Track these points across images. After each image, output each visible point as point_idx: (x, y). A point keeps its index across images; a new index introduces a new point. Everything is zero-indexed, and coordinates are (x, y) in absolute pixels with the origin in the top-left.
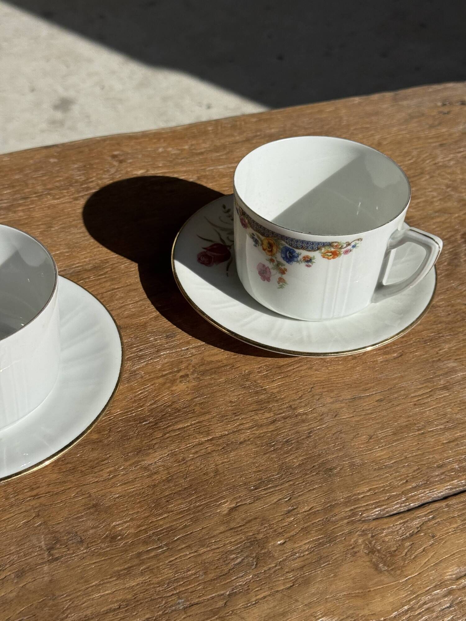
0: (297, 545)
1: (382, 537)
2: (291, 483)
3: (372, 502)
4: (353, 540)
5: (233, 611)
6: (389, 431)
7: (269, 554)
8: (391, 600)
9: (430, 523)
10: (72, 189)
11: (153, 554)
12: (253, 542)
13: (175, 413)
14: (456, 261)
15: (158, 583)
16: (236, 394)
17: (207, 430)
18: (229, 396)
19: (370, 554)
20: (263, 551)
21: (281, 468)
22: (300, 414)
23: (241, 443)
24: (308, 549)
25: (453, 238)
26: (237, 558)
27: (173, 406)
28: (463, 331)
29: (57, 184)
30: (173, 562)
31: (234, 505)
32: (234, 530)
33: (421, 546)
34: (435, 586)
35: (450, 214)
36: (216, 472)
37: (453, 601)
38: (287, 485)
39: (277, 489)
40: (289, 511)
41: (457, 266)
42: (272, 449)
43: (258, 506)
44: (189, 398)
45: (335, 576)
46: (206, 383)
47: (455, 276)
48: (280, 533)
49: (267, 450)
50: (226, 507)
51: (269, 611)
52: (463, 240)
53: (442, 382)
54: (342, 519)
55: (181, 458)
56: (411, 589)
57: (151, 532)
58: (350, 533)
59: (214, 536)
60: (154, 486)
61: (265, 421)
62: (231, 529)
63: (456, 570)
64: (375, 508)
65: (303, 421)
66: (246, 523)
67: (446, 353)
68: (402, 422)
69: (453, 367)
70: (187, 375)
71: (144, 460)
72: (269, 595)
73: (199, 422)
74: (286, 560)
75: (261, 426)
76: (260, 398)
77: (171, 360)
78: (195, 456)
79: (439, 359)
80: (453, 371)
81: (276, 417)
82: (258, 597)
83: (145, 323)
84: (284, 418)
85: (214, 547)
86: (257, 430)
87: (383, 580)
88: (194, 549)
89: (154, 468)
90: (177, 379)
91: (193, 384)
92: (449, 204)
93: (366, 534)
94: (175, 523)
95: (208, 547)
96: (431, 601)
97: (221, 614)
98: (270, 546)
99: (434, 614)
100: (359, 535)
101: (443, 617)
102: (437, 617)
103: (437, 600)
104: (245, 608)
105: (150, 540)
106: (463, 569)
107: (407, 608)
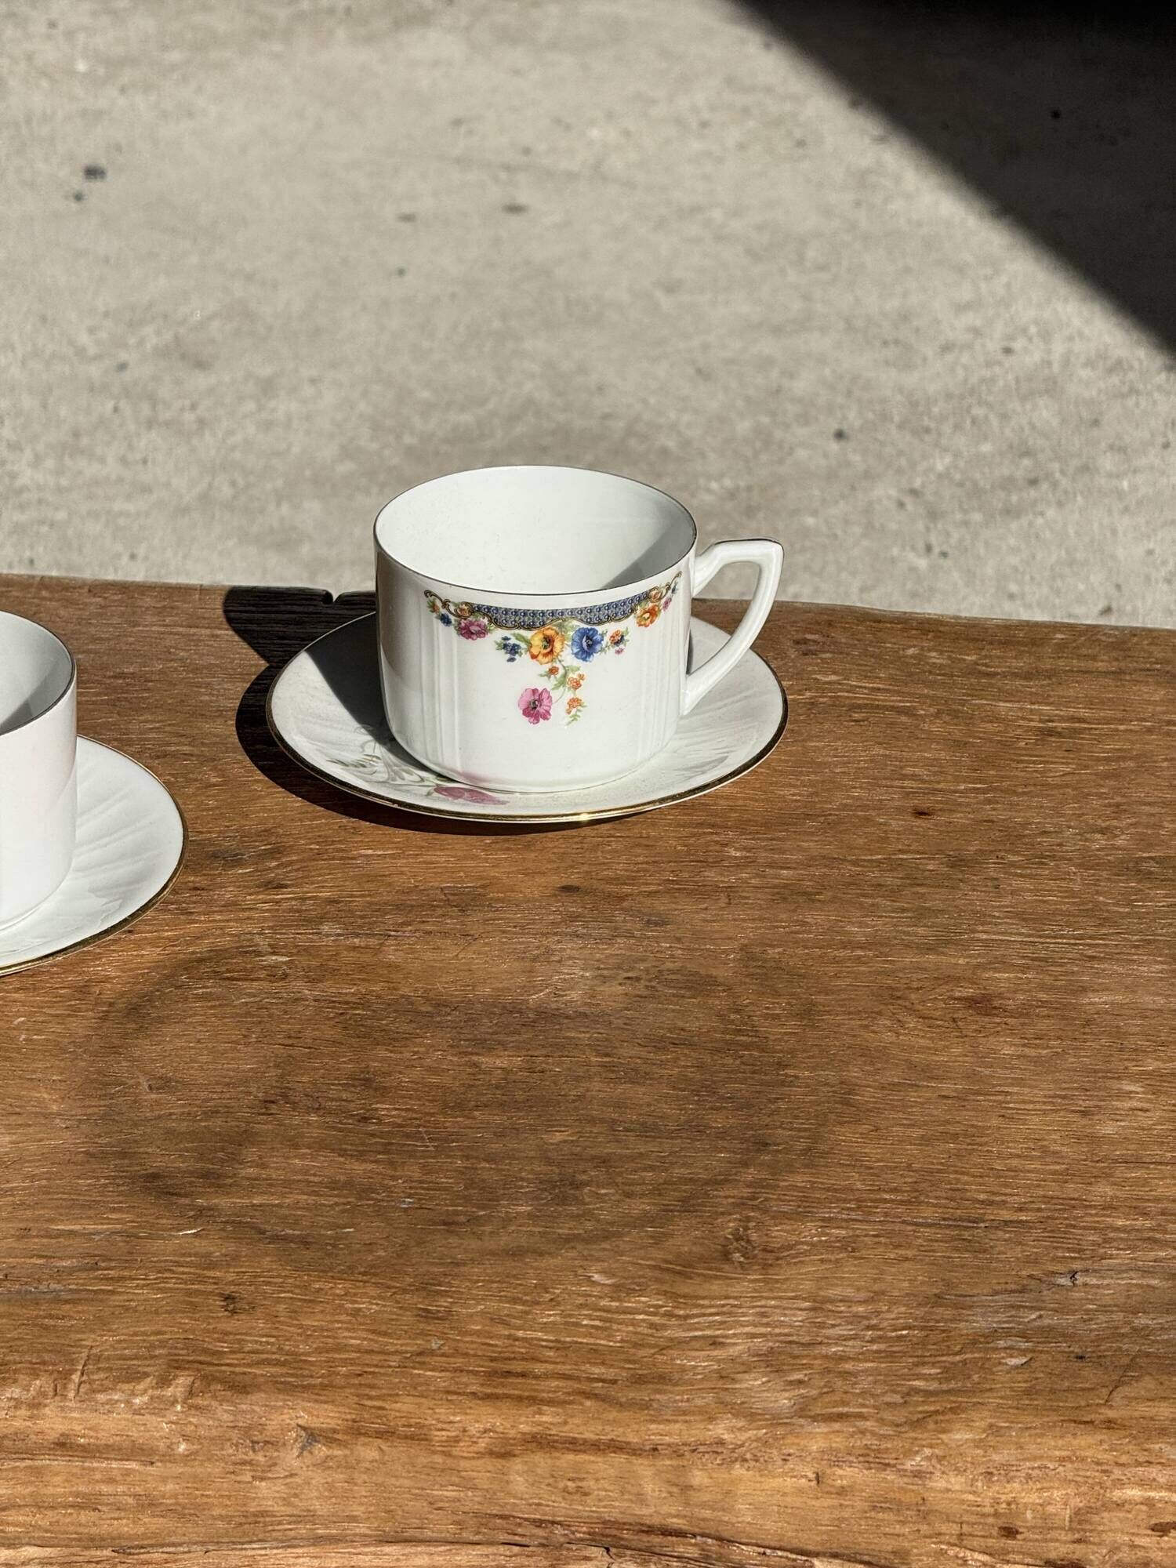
0: (628, 1201)
1: (770, 1230)
2: (688, 1141)
3: (795, 1194)
4: (720, 1220)
5: (472, 1230)
6: (918, 1133)
8: (715, 1288)
9: (866, 1239)
12: (568, 1180)
33: (823, 1254)
34: (797, 1296)
36: (580, 1098)
37: (808, 1319)
38: (678, 1141)
39: (658, 1140)
40: (652, 1167)
42: (696, 1098)
43: (612, 1148)
44: (616, 1007)
45: (655, 1244)
48: (615, 1183)
94: (468, 1130)
96: (775, 1307)
97: (452, 1228)
98: (587, 1190)
99: (765, 1320)
100: (735, 1219)
101: (776, 1327)
102: (767, 1325)
103: (785, 1309)
104: (491, 1233)
105: (417, 1136)
106: (863, 1295)
107: (731, 1301)
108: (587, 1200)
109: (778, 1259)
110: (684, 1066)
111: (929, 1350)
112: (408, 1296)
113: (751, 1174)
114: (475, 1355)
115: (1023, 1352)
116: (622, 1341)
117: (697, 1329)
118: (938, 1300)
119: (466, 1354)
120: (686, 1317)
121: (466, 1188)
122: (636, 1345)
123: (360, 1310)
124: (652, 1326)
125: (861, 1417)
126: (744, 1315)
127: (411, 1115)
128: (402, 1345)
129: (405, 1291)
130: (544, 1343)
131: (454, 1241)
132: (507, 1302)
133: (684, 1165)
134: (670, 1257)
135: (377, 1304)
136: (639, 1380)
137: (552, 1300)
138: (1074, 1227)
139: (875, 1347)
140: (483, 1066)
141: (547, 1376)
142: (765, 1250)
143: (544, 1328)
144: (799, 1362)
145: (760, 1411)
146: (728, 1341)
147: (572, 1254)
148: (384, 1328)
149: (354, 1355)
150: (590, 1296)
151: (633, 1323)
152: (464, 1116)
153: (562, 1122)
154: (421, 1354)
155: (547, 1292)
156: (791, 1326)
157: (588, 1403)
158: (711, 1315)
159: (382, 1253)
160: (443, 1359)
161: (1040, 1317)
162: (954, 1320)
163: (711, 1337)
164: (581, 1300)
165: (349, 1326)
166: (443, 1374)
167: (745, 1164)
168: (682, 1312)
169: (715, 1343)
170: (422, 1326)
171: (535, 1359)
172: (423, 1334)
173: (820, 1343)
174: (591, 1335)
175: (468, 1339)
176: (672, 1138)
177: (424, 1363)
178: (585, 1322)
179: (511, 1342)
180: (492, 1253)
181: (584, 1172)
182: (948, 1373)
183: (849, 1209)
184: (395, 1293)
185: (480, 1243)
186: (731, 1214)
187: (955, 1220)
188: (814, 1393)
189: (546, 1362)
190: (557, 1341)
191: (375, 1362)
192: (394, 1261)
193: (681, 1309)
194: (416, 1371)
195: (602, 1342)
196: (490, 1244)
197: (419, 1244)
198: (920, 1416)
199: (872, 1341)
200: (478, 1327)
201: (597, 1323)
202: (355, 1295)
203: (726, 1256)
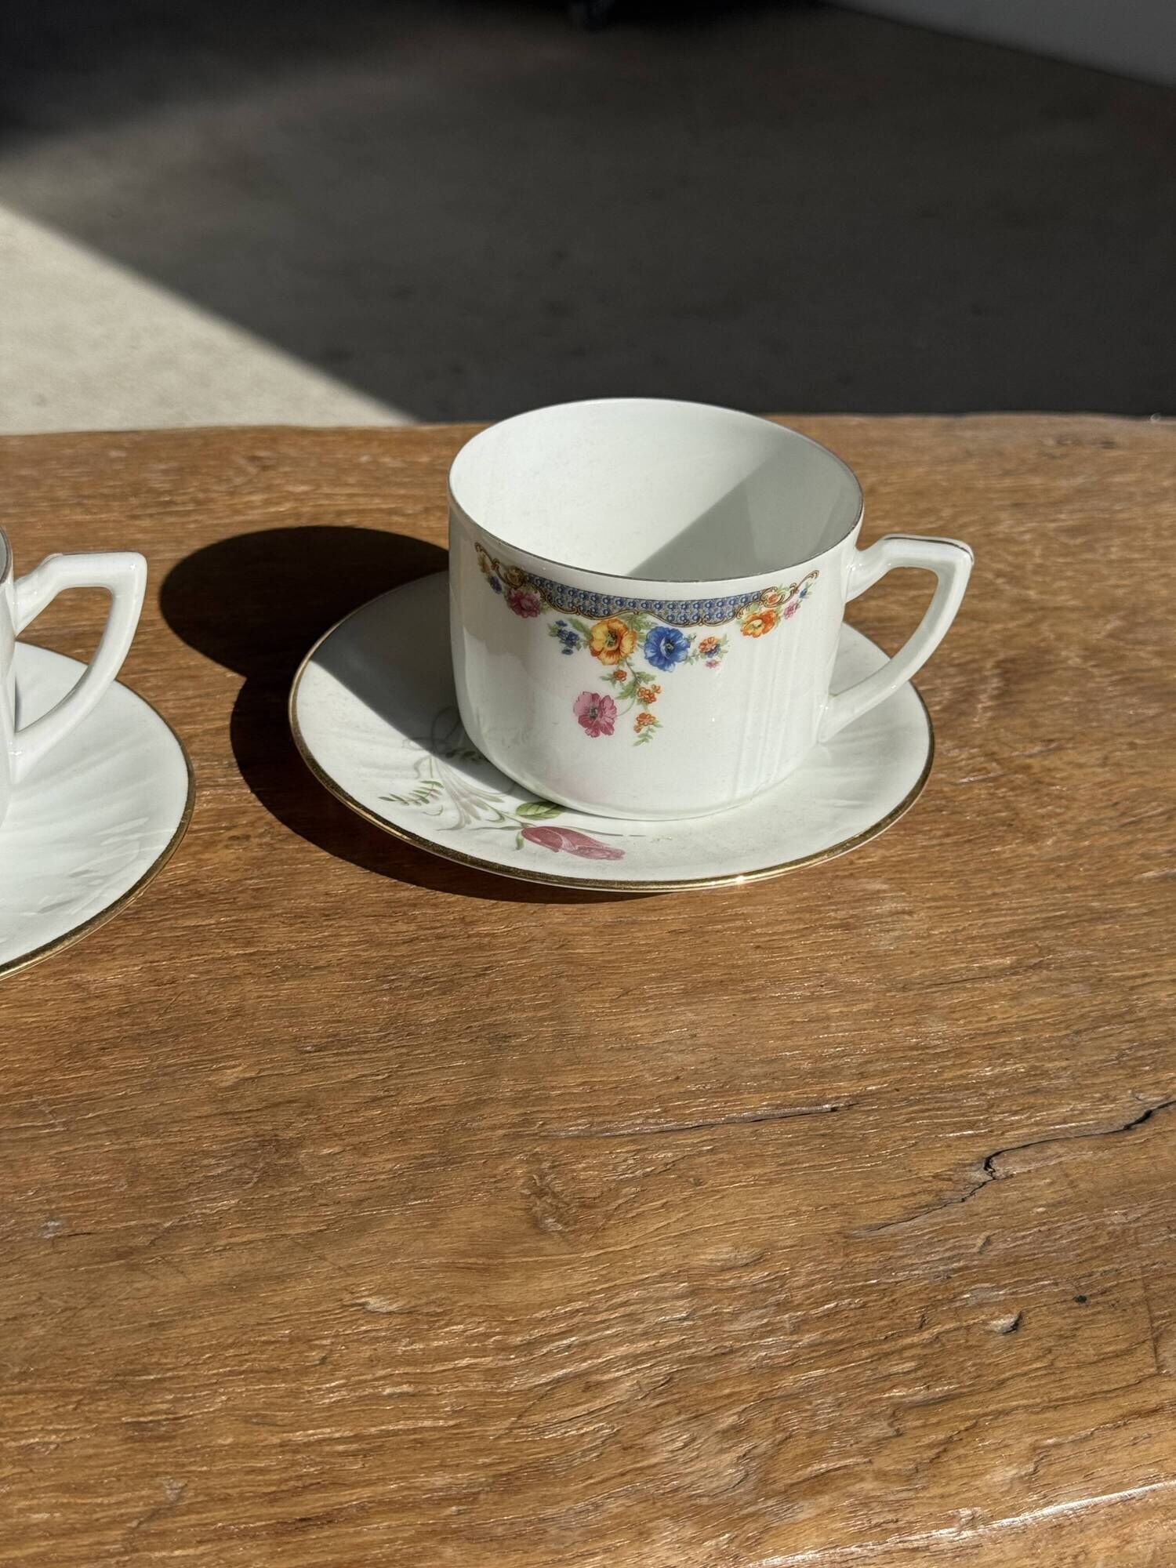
0: (366, 1160)
1: (574, 1171)
2: (404, 1050)
3: (577, 1106)
4: (501, 1168)
5: (163, 1257)
6: (676, 987)
7: (295, 1171)
8: (546, 1285)
9: (703, 1159)
10: (134, 501)
11: (24, 1135)
12: (271, 1143)
13: (189, 899)
14: (964, 706)
15: (15, 1187)
16: (345, 881)
17: (249, 935)
18: (328, 884)
19: (533, 1197)
20: (283, 1161)
21: (392, 1021)
22: (478, 935)
23: (316, 968)
24: (391, 1170)
25: (974, 666)
26: (218, 1165)
27: (191, 887)
28: (931, 831)
29: (106, 491)
30: (66, 1155)
31: (253, 1074)
32: (230, 1117)
33: (660, 1197)
34: (663, 1275)
35: (987, 622)
36: (238, 1012)
37: (695, 1311)
38: (392, 1053)
39: (366, 1056)
40: (375, 1099)
41: (962, 714)
42: (386, 986)
43: (309, 1081)
44: (233, 877)
45: (433, 1226)
46: (284, 856)
47: (951, 732)
48: (335, 1135)
49: (372, 987)
50: (230, 1076)
51: (248, 1267)
52: (996, 671)
53: (841, 914)
54: (493, 1128)
55: (168, 977)
56: (604, 1272)
57: (41, 1098)
58: (501, 1155)
59: (182, 1121)
60: (86, 1019)
61: (392, 937)
62: (226, 1113)
63: (727, 1253)
64: (581, 1117)
65: (481, 947)
66: (266, 1107)
67: (872, 865)
68: (716, 974)
69: (879, 891)
70: (247, 837)
71: (80, 971)
72: (262, 1240)
73: (236, 921)
74: (329, 1182)
75: (380, 944)
76: (398, 896)
77: (222, 807)
78: (202, 979)
79: (851, 874)
80: (875, 897)
81: (421, 932)
82: (232, 1240)
83: (191, 737)
84: (439, 937)
85: (172, 1140)
86: (364, 950)
87: (542, 1249)
88: (125, 1139)
89: (96, 988)
90: (220, 841)
91: (254, 854)
92: (989, 605)
93: (540, 1162)
94: (104, 1088)
95: (158, 1137)
96: (643, 1301)
97: (135, 1259)
98: (302, 1154)
99: (640, 1327)
100: (522, 1161)
101: (659, 1336)
102: (645, 1335)
103: (658, 1301)
104: (195, 1256)
105: (31, 1111)
106: (745, 1255)
107: (578, 1305)
108: (310, 1170)
109: (609, 1217)
110: (350, 944)
111: (880, 1330)
112: (101, 1406)
113: (506, 1087)
114: (242, 1497)
115: (1004, 1307)
116: (455, 1413)
117: (554, 1368)
118: (846, 1240)
119: (226, 1499)
120: (530, 1346)
121: (132, 1184)
122: (479, 1418)
123: (30, 1447)
124: (489, 1374)
125: (848, 1473)
126: (607, 1324)
127: (12, 1078)
128: (119, 1503)
129: (94, 1395)
130: (341, 1448)
131: (143, 1283)
132: (259, 1381)
133: (416, 1088)
134: (462, 1245)
135: (56, 1432)
136: (508, 1483)
137: (323, 1361)
138: (941, 1090)
139: (807, 1339)
140: (92, 987)
141: (365, 1511)
142: (583, 1206)
143: (331, 1415)
144: (716, 1393)
145: (705, 1501)
146: (606, 1377)
147: (325, 1268)
148: (80, 1476)
149: (45, 1545)
150: (377, 1340)
151: (460, 1375)
152: (90, 1068)
153: (229, 1052)
154: (154, 1515)
155: (312, 1348)
156: (682, 1331)
157: (449, 1552)
158: (563, 1334)
159: (39, 1331)
160: (193, 1518)
161: (988, 1241)
162: (884, 1270)
163: (577, 1376)
164: (367, 1352)
165: (21, 1487)
166: (202, 1549)
167: (493, 1073)
168: (518, 1340)
169: (589, 1386)
170: (141, 1458)
171: (338, 1484)
172: (149, 1474)
173: (732, 1351)
174: (403, 1415)
175: (220, 1466)
176: (381, 1050)
177: (162, 1534)
178: (388, 1391)
179: (288, 1456)
180: (207, 1292)
181: (288, 1125)
182: (929, 1368)
183: (654, 1115)
184: (79, 1403)
185: (181, 1280)
186: (511, 1155)
187: (791, 1106)
188: (764, 1445)
189: (354, 1486)
190: (357, 1438)
191: (84, 1551)
192: (63, 1342)
193: (517, 1333)
194: (157, 1554)
195: (427, 1423)
196: (200, 1276)
197: (92, 1300)
198: (932, 1453)
199: (798, 1328)
200: (229, 1440)
201: (405, 1388)
202: (17, 1420)
203: (536, 1223)
